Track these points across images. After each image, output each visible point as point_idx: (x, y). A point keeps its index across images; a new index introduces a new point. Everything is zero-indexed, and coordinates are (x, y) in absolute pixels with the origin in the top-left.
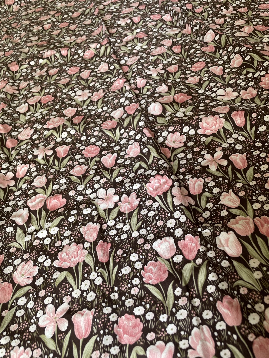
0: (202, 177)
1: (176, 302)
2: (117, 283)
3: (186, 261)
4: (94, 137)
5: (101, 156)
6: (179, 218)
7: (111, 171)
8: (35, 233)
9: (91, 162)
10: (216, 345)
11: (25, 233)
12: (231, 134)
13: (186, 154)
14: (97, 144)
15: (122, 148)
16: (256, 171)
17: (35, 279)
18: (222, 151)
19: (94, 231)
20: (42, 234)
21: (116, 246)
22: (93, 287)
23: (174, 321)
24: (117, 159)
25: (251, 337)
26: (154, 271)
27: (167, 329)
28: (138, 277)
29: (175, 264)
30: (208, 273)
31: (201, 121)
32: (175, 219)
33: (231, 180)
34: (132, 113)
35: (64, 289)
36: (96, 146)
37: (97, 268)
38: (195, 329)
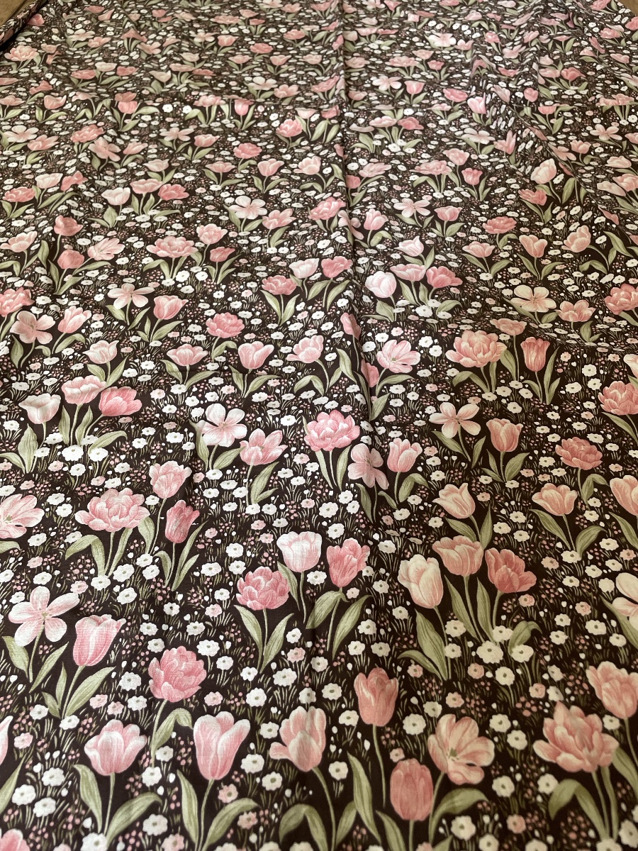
0: (421, 443)
1: (283, 653)
2: (184, 588)
3: (329, 586)
4: (240, 298)
5: (240, 341)
6: (347, 505)
7: (251, 376)
8: (59, 447)
9: (217, 346)
10: (327, 749)
11: (40, 441)
12: (509, 379)
13: (408, 391)
14: (242, 314)
15: (289, 338)
16: (527, 464)
17: (29, 532)
18: (478, 405)
19: (175, 480)
20: (72, 453)
21: (207, 519)
22: (138, 578)
23: (265, 686)
24: (270, 358)
25: (396, 755)
26: (263, 586)
27: (248, 695)
28: (228, 588)
29: (307, 585)
30: (362, 617)
31: (460, 336)
32: (339, 504)
33: (473, 465)
34: (331, 275)
35: (81, 566)
36: (239, 318)
37: (157, 548)
38: (300, 709)
